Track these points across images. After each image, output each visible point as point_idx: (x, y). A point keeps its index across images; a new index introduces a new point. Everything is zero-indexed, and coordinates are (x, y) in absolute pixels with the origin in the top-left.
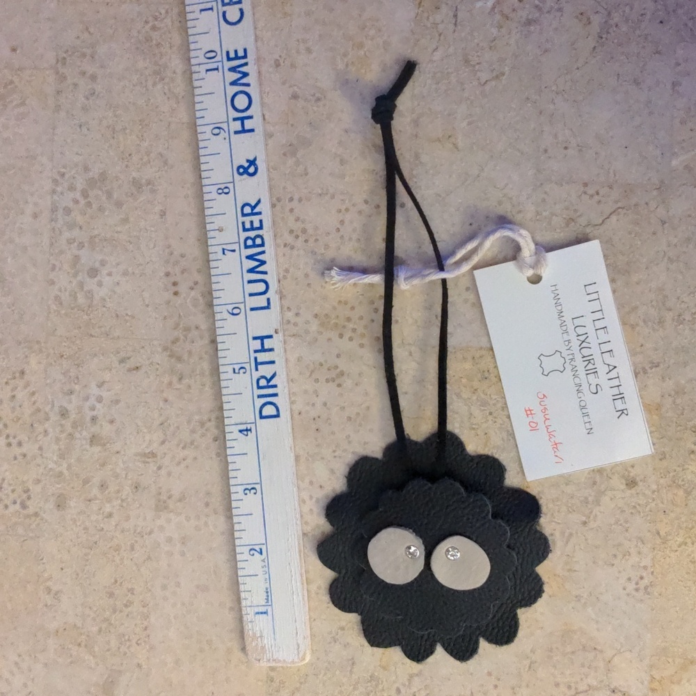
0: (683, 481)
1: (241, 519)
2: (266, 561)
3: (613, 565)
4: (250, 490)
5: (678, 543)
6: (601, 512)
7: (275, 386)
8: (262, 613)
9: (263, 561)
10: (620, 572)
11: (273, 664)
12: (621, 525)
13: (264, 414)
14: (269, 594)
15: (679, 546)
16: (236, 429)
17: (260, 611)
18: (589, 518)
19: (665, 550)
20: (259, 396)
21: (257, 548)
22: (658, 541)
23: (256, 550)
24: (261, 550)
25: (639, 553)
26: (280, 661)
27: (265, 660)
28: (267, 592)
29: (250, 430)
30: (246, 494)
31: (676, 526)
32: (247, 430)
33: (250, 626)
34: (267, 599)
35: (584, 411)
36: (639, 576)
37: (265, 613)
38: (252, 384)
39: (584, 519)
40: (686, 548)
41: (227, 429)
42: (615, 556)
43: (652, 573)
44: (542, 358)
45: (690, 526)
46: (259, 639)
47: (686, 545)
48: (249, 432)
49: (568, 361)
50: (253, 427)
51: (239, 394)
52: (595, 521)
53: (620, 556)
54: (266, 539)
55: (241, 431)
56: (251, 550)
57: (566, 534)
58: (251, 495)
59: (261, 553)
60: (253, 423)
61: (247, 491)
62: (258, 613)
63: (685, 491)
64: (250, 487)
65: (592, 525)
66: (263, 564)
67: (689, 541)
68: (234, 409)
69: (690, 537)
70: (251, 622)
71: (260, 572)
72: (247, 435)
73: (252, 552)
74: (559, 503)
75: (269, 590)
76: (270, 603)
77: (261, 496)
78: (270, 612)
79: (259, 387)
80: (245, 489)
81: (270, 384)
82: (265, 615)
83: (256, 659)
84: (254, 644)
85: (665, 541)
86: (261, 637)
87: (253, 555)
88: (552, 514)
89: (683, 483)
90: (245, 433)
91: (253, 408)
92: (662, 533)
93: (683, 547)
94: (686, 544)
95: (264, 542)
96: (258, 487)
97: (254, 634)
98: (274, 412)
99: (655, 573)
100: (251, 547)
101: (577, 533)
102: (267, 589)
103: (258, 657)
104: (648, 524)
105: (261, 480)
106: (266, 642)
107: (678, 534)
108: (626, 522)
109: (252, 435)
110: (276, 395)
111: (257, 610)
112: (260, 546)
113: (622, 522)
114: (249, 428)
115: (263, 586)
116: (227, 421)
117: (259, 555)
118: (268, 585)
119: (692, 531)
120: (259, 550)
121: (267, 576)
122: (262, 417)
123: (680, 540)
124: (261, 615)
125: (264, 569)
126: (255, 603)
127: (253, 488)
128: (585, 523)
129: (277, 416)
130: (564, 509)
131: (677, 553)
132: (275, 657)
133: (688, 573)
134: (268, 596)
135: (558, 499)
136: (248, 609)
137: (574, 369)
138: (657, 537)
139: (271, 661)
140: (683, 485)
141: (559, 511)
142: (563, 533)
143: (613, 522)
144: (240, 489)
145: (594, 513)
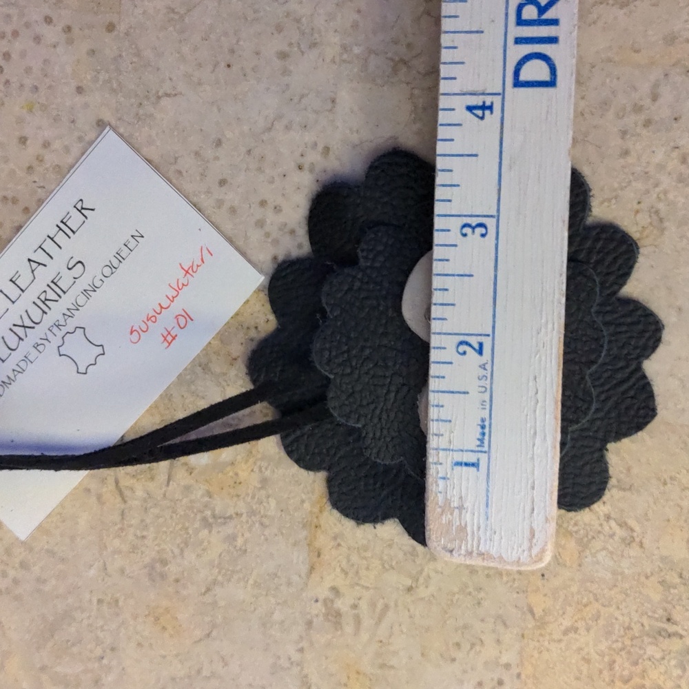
0: (576, 524)
1: (448, 282)
2: (488, 367)
3: (453, 660)
4: (473, 228)
5: (563, 628)
6: (437, 572)
7: (555, 22)
8: (467, 464)
9: (483, 367)
10: (465, 672)
11: (477, 562)
12: (470, 594)
13: (523, 77)
14: (487, 431)
15: (566, 632)
16: (460, 103)
17: (465, 460)
18: (417, 580)
19: (541, 639)
20: (519, 41)
21: (474, 341)
22: (531, 624)
23: (470, 345)
24: (481, 345)
25: (498, 641)
26: (491, 557)
27: (463, 552)
28: (483, 427)
29: (490, 108)
30: (465, 235)
31: (561, 600)
32: (483, 107)
33: (441, 488)
34: (481, 441)
35: (115, 263)
36: (496, 679)
37: (473, 465)
38: (507, 14)
39: (409, 582)
40: (577, 636)
41: (443, 102)
42: (458, 645)
43: (519, 675)
44: (82, 370)
45: (585, 600)
46: (456, 511)
47: (576, 632)
48: (487, 112)
49: (64, 330)
50: (497, 101)
51: (477, 32)
52: (427, 587)
53: (466, 646)
54: (494, 327)
55: (470, 109)
56: (461, 343)
57: (380, 606)
58: (474, 237)
59: (480, 352)
60: (499, 94)
61: (467, 230)
62: (459, 464)
63: (579, 542)
64: (474, 221)
65: (422, 592)
66: (482, 372)
67: (580, 624)
68: (463, 63)
69: (583, 619)
70: (444, 478)
71: (473, 386)
72: (482, 118)
73: (462, 349)
74: (369, 554)
75: (487, 423)
76: (486, 449)
77: (494, 242)
78: (483, 465)
79: (520, 22)
80: (465, 226)
81: (544, 17)
82: (473, 469)
83: (444, 548)
84: (444, 520)
85: (542, 624)
86: (461, 508)
87: (465, 353)
88: (357, 572)
89: (575, 529)
90: (479, 113)
91: (501, 63)
92: (538, 611)
93: (572, 635)
94: (576, 630)
95: (490, 331)
96: (490, 223)
97: (447, 502)
98: (544, 75)
99: (523, 676)
100: (462, 338)
101: (396, 605)
102: (483, 420)
103: (449, 546)
104: (515, 595)
105: (498, 210)
106: (468, 517)
107: (564, 613)
108: (480, 589)
109: (492, 119)
110: (553, 40)
111: (458, 457)
112: (480, 339)
113: (471, 589)
114: (488, 104)
115: (476, 415)
116: (444, 86)
117: (476, 355)
118: (486, 414)
119: (588, 609)
120: (477, 346)
121: (487, 397)
122: (518, 83)
123: (567, 623)
124: (465, 468)
125: (482, 383)
126: (456, 445)
127: (481, 225)
128: (410, 589)
129: (551, 83)
130: (376, 563)
131: (563, 645)
132: (482, 548)
133: (578, 679)
134: (483, 434)
135: (366, 548)
136: (441, 453)
137: (69, 314)
138: (529, 617)
139: (475, 554)
140: (576, 532)
141: (367, 569)
142: (373, 605)
143: (456, 590)
144: (455, 224)
145: (425, 574)
